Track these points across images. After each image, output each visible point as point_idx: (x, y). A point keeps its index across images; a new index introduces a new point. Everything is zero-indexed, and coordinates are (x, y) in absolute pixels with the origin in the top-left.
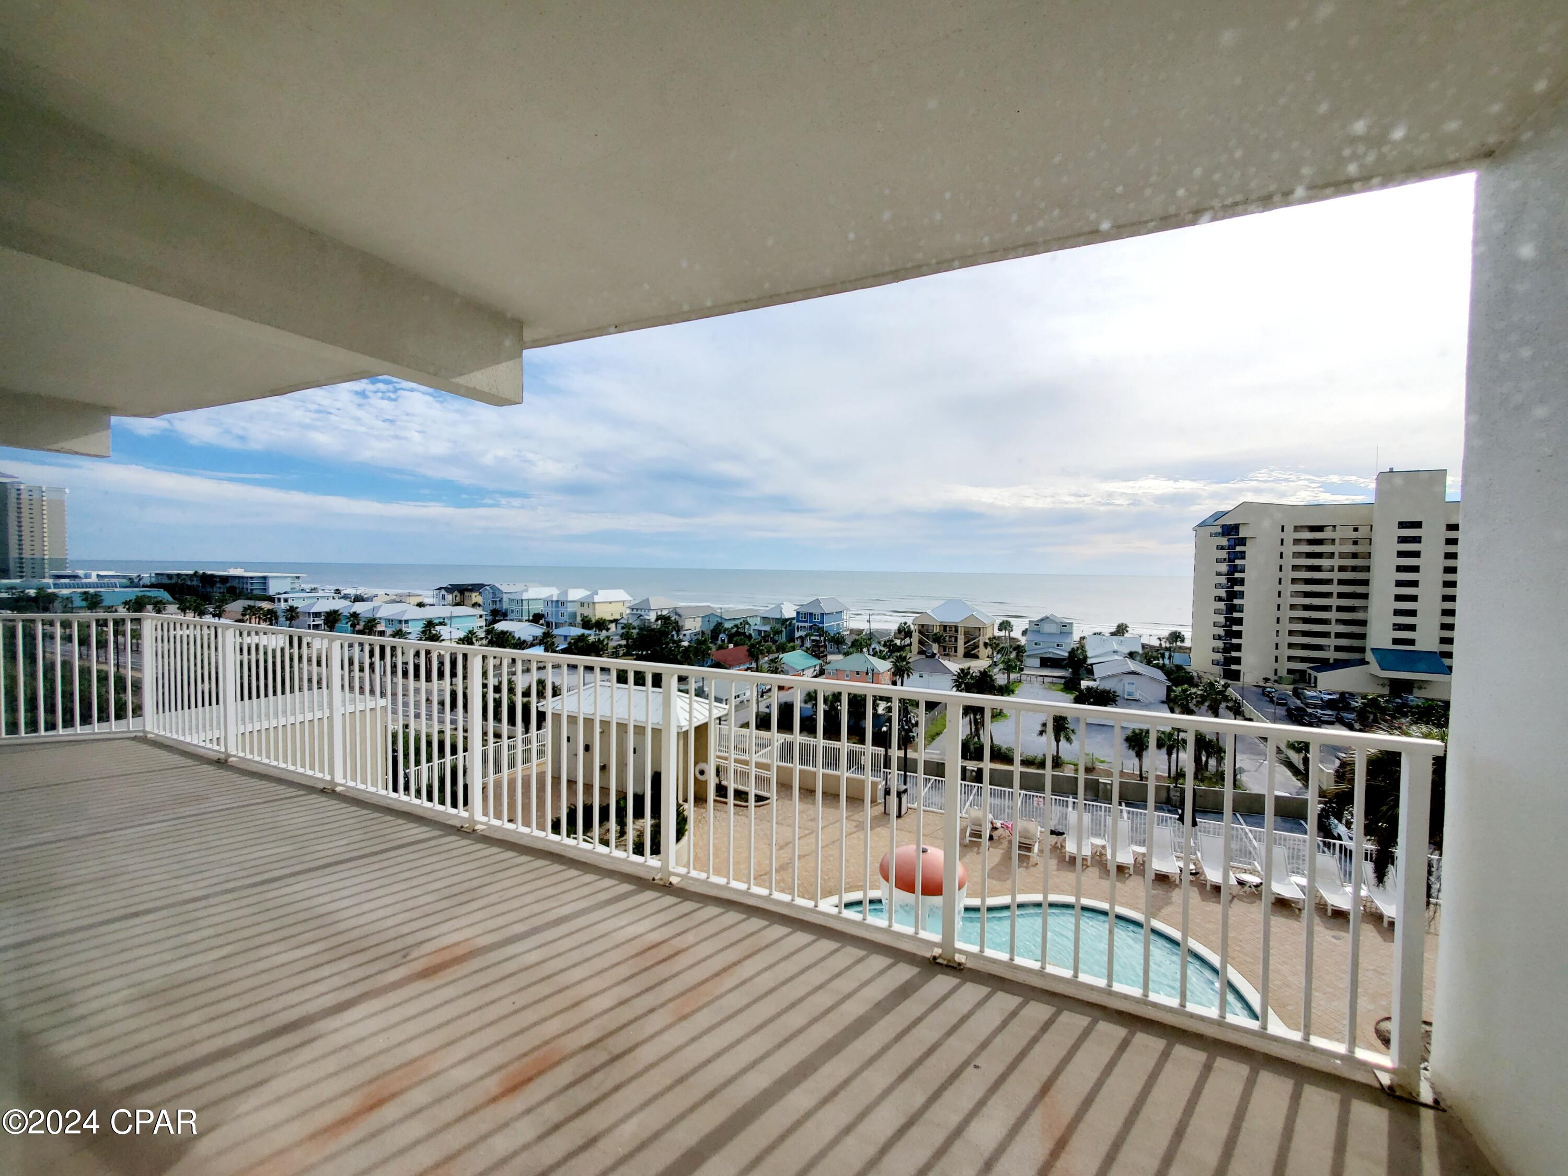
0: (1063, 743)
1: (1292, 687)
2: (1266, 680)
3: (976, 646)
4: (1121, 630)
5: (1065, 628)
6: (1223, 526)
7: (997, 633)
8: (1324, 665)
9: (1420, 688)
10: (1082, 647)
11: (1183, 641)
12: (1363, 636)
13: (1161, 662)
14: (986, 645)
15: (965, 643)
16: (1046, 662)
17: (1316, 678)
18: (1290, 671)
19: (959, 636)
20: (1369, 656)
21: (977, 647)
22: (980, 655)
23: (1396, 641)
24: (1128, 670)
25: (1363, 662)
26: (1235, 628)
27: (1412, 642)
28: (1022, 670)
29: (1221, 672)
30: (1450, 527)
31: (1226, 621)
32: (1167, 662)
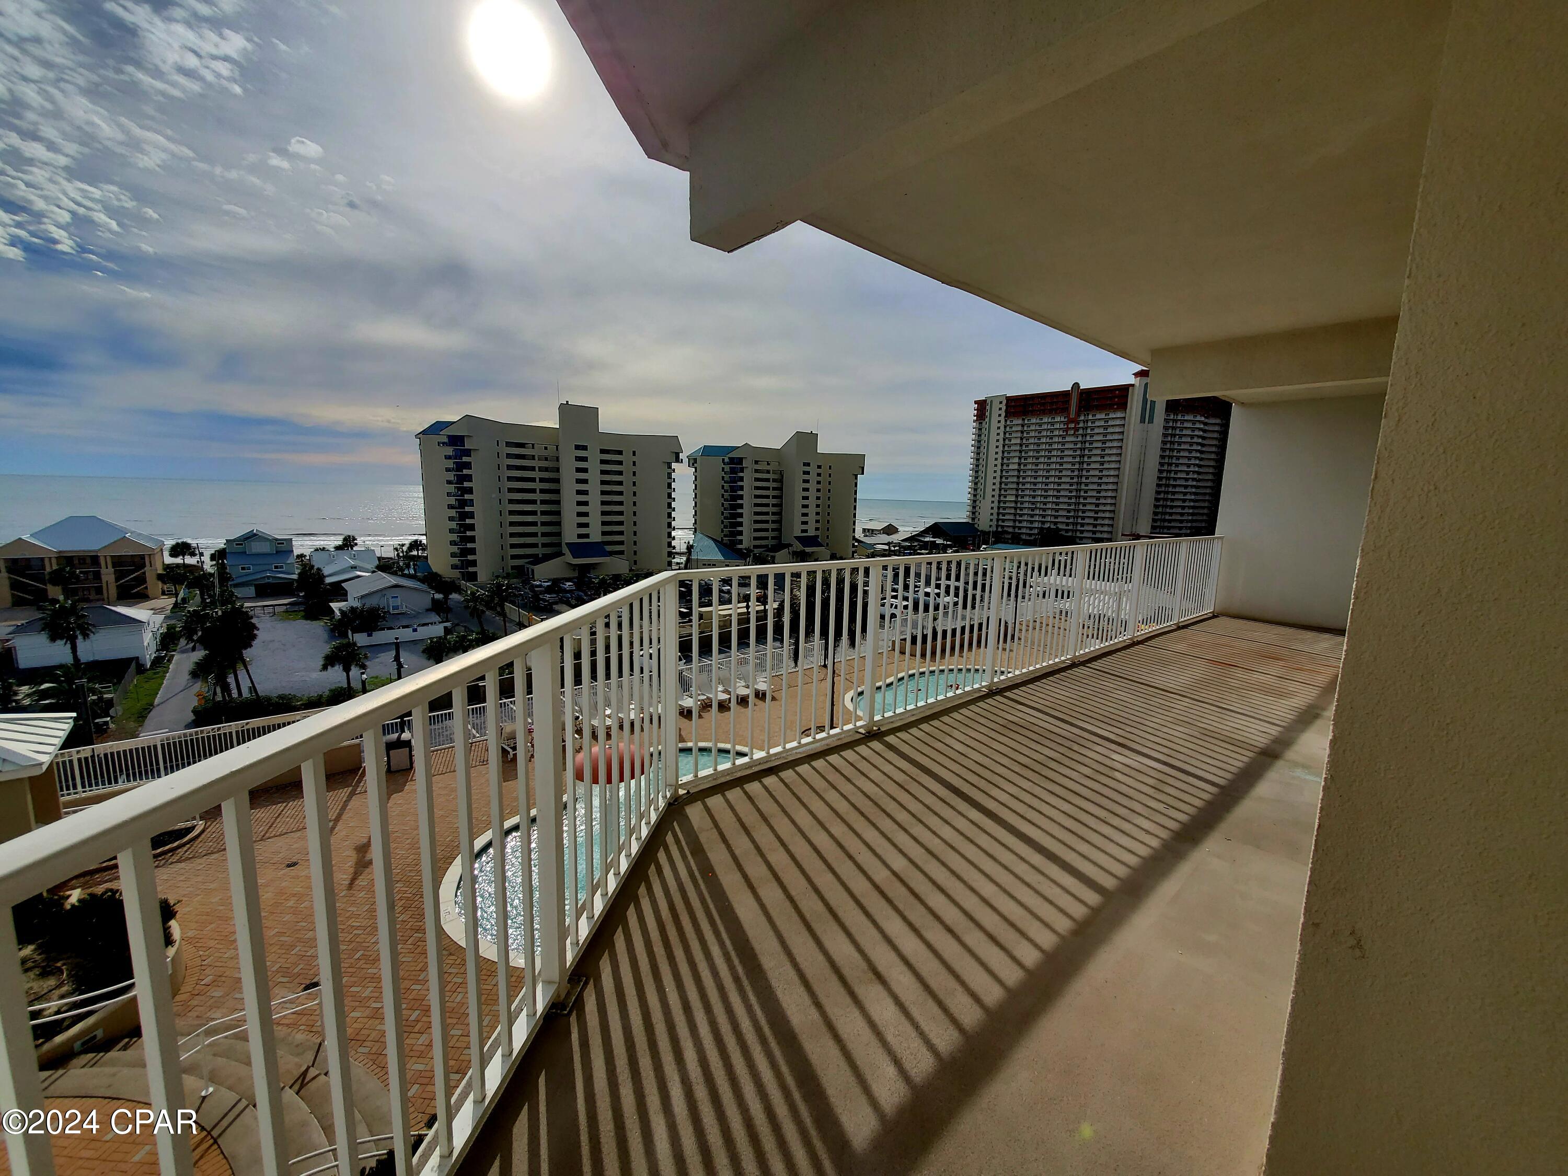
1: (519, 580)
2: (499, 577)
3: (142, 580)
4: (349, 543)
5: (282, 548)
6: (449, 437)
7: (169, 560)
8: (537, 560)
9: (594, 568)
10: (309, 566)
11: (424, 549)
12: (559, 534)
13: (406, 572)
14: (160, 577)
15: (117, 580)
16: (266, 590)
17: (533, 571)
18: (514, 567)
19: (103, 570)
20: (565, 550)
21: (144, 582)
22: (150, 592)
23: (580, 536)
24: (387, 585)
25: (560, 554)
26: (469, 533)
27: (587, 536)
29: (459, 576)
30: (603, 451)
31: (460, 528)
32: (412, 572)
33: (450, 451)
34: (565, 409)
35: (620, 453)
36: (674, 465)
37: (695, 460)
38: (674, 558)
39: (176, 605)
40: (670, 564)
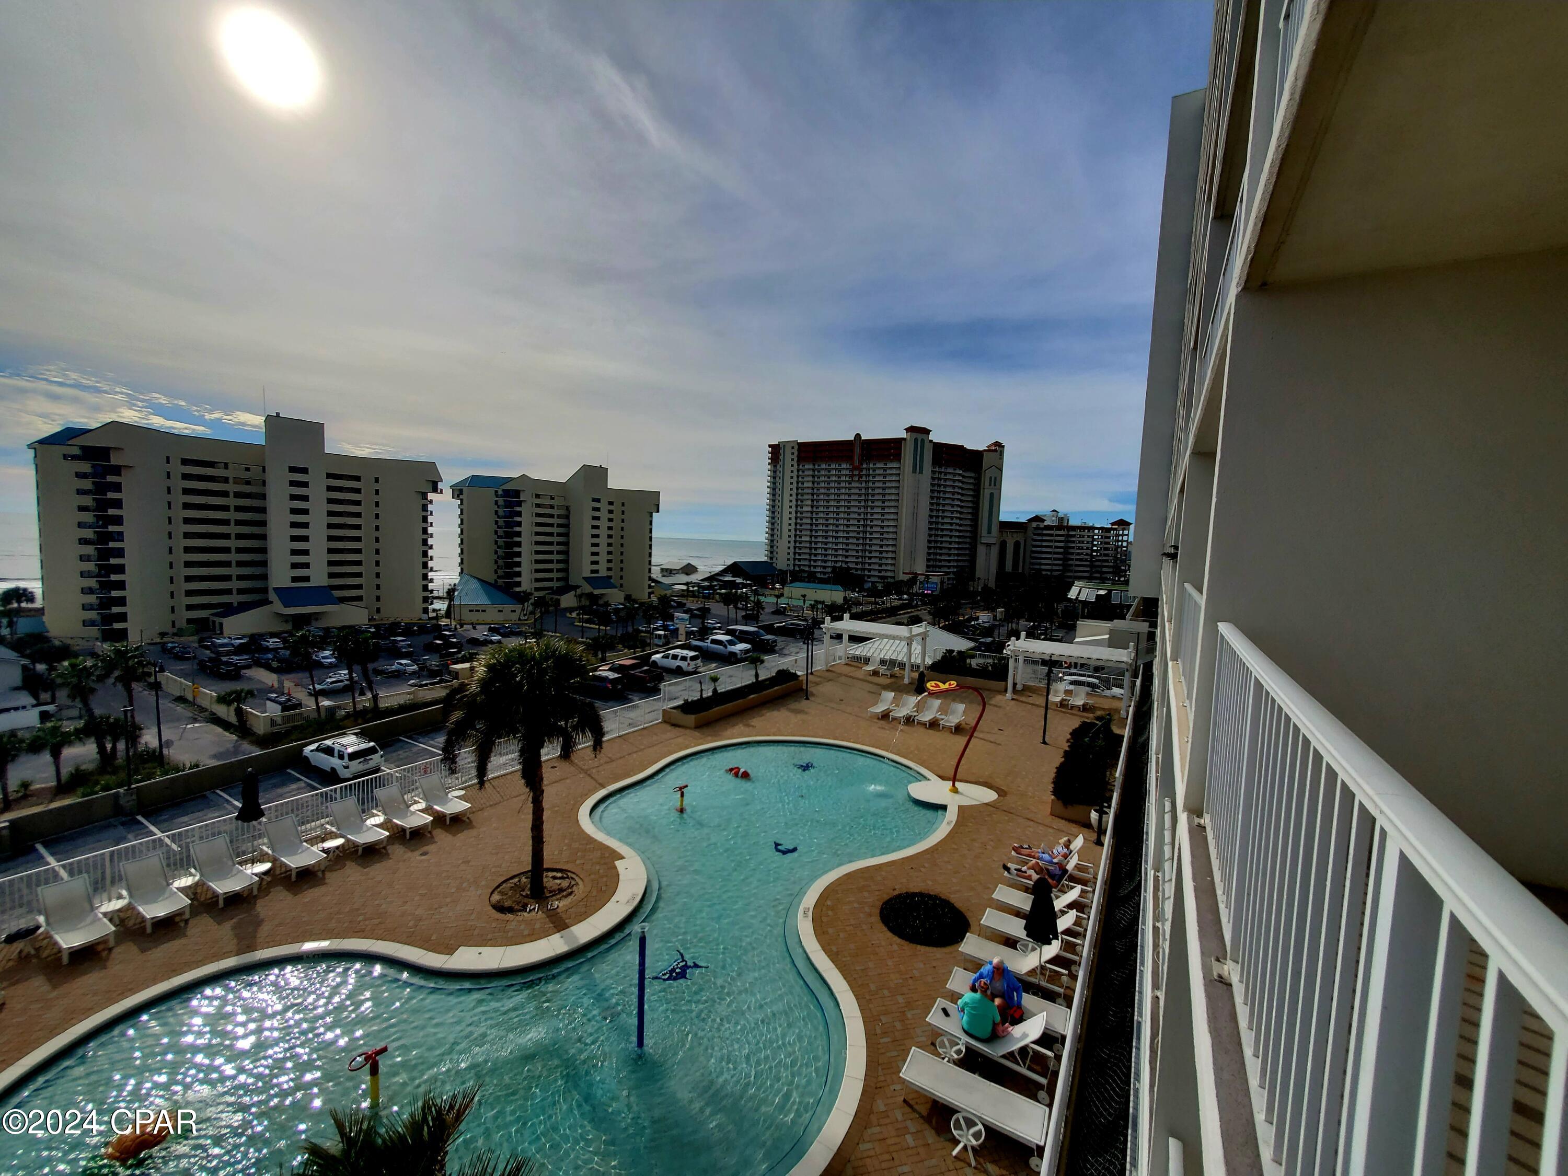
1: (195, 638)
2: (163, 635)
6: (85, 449)
8: (229, 610)
9: (317, 619)
11: (31, 600)
12: (265, 577)
17: (221, 625)
18: (189, 621)
20: (272, 596)
23: (294, 579)
25: (267, 602)
26: (114, 577)
27: (307, 579)
29: (98, 635)
30: (330, 476)
31: (100, 570)
33: (84, 467)
34: (274, 423)
35: (357, 479)
36: (431, 496)
37: (461, 492)
38: (432, 603)
40: (426, 611)
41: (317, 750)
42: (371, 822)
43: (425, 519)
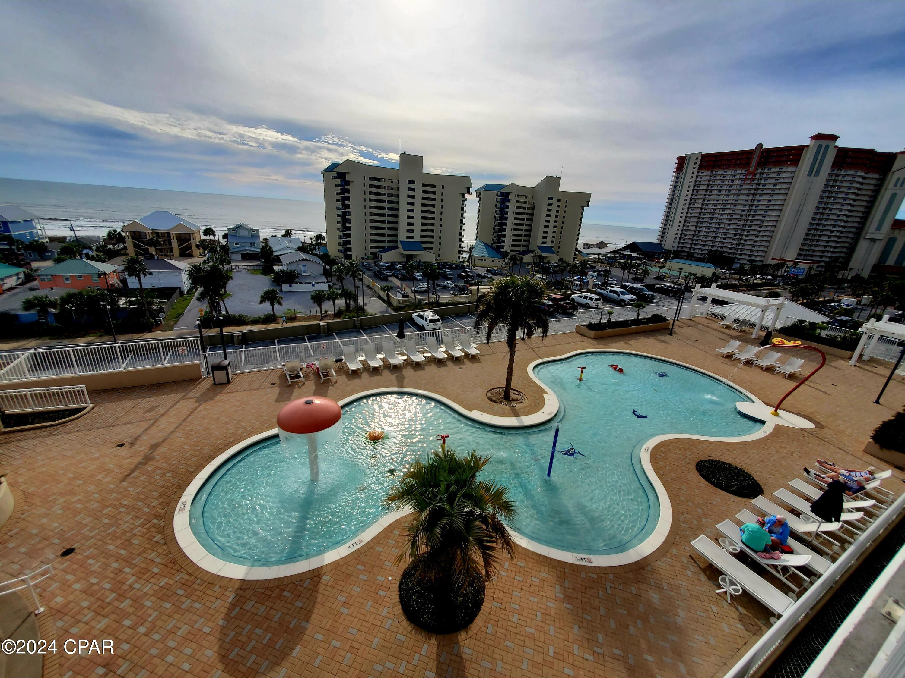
0: (276, 306)
1: (373, 261)
2: (362, 258)
3: (189, 247)
4: (288, 233)
5: (254, 233)
6: (338, 173)
7: (203, 237)
8: (384, 250)
9: (415, 257)
10: (267, 245)
11: (324, 240)
12: (396, 235)
13: (314, 252)
14: (197, 246)
15: (179, 246)
16: (246, 256)
17: (381, 256)
18: (371, 253)
19: (172, 241)
20: (399, 245)
21: (191, 248)
22: (194, 253)
23: (408, 237)
24: (301, 258)
25: (397, 247)
26: (348, 232)
27: (412, 237)
28: (230, 262)
29: (343, 256)
30: (424, 185)
31: (343, 228)
32: (317, 252)
33: (338, 182)
34: (404, 156)
35: (434, 186)
36: (467, 196)
37: (480, 193)
38: (462, 254)
39: (205, 261)
40: (459, 257)
41: (418, 316)
42: (440, 350)
43: (462, 209)
